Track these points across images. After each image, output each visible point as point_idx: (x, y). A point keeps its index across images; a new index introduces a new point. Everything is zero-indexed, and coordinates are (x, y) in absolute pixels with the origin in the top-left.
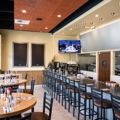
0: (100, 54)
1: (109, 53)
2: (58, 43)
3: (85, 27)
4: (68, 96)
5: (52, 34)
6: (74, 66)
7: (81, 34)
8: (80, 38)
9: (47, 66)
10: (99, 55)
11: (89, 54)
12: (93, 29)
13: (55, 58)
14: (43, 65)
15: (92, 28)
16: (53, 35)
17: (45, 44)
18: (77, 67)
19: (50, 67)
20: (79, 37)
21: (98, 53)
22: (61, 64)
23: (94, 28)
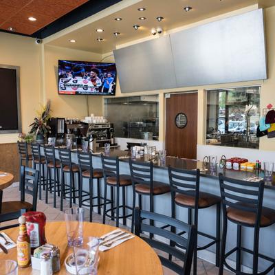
0: (168, 96)
1: (194, 95)
2: (55, 67)
3: (138, 26)
4: (112, 206)
5: (39, 42)
6: (100, 127)
7: (118, 47)
8: (115, 58)
9: (30, 131)
10: (167, 99)
11: (140, 97)
12: (155, 34)
13: (51, 108)
14: (17, 128)
15: (153, 31)
16: (43, 45)
17: (19, 67)
18: (108, 129)
19: (39, 134)
20: (112, 53)
21: (165, 94)
22: (68, 123)
23: (160, 32)
